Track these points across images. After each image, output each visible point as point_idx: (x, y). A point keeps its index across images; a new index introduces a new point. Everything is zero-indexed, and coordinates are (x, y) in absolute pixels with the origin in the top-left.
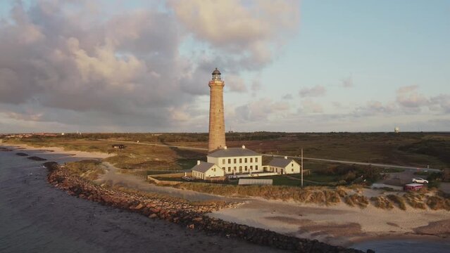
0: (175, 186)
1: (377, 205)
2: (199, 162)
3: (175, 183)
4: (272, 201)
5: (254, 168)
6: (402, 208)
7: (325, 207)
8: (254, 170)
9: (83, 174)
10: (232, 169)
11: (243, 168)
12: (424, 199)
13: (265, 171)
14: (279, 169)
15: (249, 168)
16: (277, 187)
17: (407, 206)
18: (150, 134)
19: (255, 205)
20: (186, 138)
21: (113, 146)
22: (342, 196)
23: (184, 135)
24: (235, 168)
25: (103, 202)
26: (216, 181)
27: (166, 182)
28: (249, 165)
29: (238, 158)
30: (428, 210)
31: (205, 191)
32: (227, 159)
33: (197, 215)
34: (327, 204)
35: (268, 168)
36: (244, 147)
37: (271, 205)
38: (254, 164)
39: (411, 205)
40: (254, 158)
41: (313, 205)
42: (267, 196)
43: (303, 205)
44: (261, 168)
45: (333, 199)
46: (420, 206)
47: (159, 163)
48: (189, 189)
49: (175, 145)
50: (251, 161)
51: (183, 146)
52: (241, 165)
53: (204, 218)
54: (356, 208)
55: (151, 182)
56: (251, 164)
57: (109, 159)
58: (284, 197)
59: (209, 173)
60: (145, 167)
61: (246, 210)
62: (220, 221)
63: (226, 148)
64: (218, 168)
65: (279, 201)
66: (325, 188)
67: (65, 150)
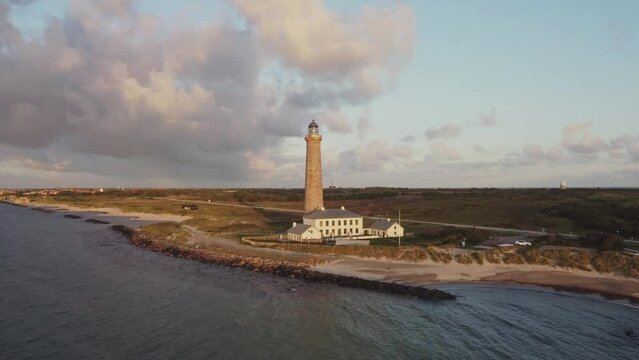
0: (272, 247)
1: (459, 261)
2: (295, 224)
3: (272, 244)
4: (366, 259)
5: (354, 231)
6: (480, 263)
7: (413, 263)
8: (354, 233)
9: (169, 238)
10: (330, 231)
11: (342, 232)
12: (501, 255)
13: (366, 234)
14: (381, 232)
15: (348, 230)
16: (372, 247)
17: (485, 260)
18: (222, 190)
19: (349, 262)
20: (271, 196)
21: (183, 207)
22: (430, 254)
23: (267, 191)
24: (333, 230)
25: (204, 261)
26: (313, 243)
27: (263, 243)
28: (348, 227)
29: (336, 220)
30: (502, 264)
31: (303, 251)
32: (324, 221)
33: (296, 268)
34: (415, 261)
35: (370, 230)
36: (343, 208)
37: (364, 262)
38: (354, 227)
39: (489, 260)
40: (354, 220)
41: (403, 262)
42: (362, 255)
43: (394, 262)
44: (361, 231)
45: (422, 256)
46: (496, 261)
47: (247, 226)
48: (286, 249)
49: (258, 205)
50: (351, 223)
51: (269, 207)
52: (339, 227)
53: (303, 271)
54: (441, 264)
55: (246, 244)
56: (351, 227)
57: (188, 222)
58: (378, 256)
59: (306, 236)
60: (233, 231)
61: (341, 266)
62: (316, 272)
63: (323, 209)
64: (315, 230)
65: (372, 259)
66: (417, 248)
67: (124, 211)
